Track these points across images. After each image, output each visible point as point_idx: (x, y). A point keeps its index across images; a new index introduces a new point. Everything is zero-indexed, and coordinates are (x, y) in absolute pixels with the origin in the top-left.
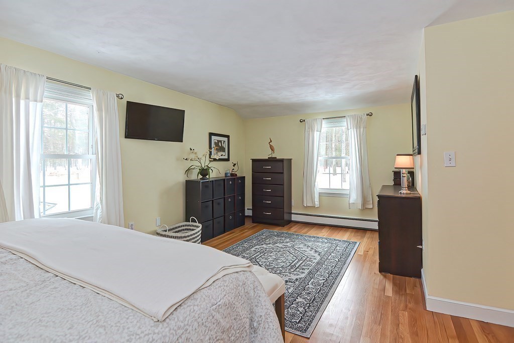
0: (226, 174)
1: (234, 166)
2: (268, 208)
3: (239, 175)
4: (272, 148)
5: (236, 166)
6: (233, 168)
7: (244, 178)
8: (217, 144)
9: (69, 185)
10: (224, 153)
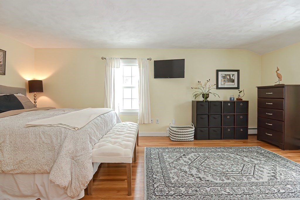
0: (231, 98)
1: (240, 93)
2: (269, 129)
3: (244, 99)
4: (279, 77)
5: (242, 93)
6: (239, 94)
7: (247, 102)
8: (224, 77)
9: (132, 99)
10: (233, 84)
